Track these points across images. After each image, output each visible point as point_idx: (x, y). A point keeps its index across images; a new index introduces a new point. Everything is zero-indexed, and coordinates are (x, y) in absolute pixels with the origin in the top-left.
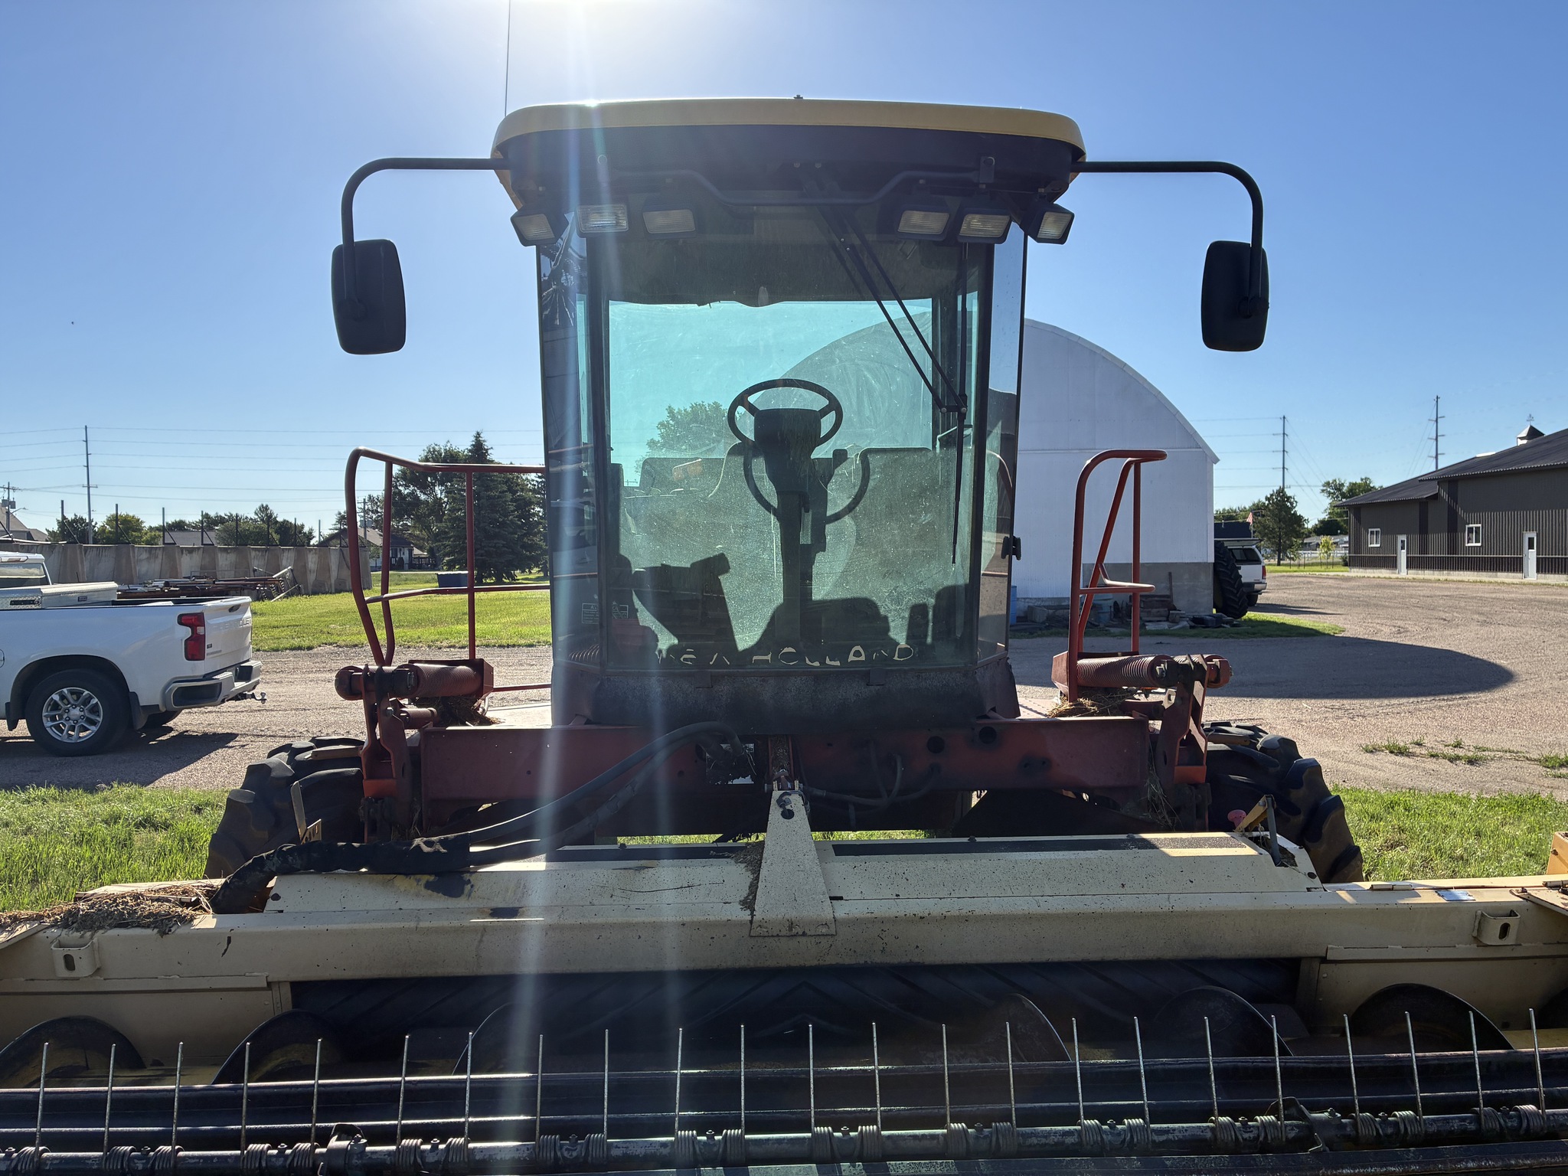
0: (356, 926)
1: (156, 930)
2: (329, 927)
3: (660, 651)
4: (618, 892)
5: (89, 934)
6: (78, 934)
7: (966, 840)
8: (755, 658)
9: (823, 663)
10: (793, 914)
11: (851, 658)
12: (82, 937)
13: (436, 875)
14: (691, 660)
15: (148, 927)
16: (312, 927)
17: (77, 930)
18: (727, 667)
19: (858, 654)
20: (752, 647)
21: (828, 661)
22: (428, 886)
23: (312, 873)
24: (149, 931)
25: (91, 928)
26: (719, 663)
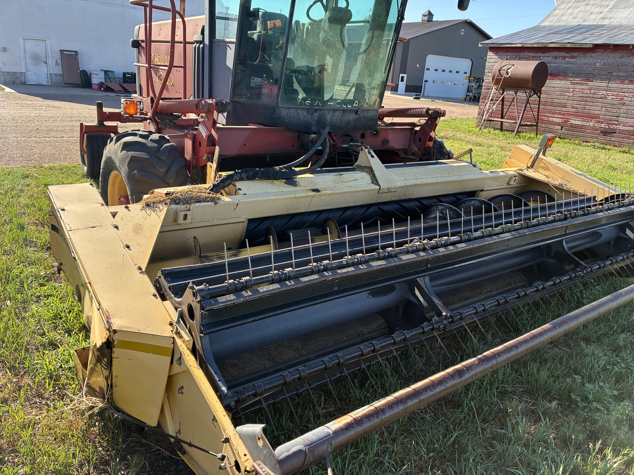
0: (278, 197)
1: (213, 203)
2: (270, 198)
3: (299, 99)
4: (339, 182)
5: (188, 206)
6: (184, 206)
7: (403, 163)
8: (329, 103)
9: (347, 106)
10: (389, 186)
11: (354, 105)
12: (186, 207)
13: (286, 179)
14: (309, 103)
15: (209, 202)
16: (265, 198)
17: (183, 204)
18: (320, 106)
19: (356, 104)
20: (329, 99)
21: (348, 106)
22: (285, 183)
23: (257, 180)
24: (210, 203)
25: (188, 204)
26: (318, 105)
